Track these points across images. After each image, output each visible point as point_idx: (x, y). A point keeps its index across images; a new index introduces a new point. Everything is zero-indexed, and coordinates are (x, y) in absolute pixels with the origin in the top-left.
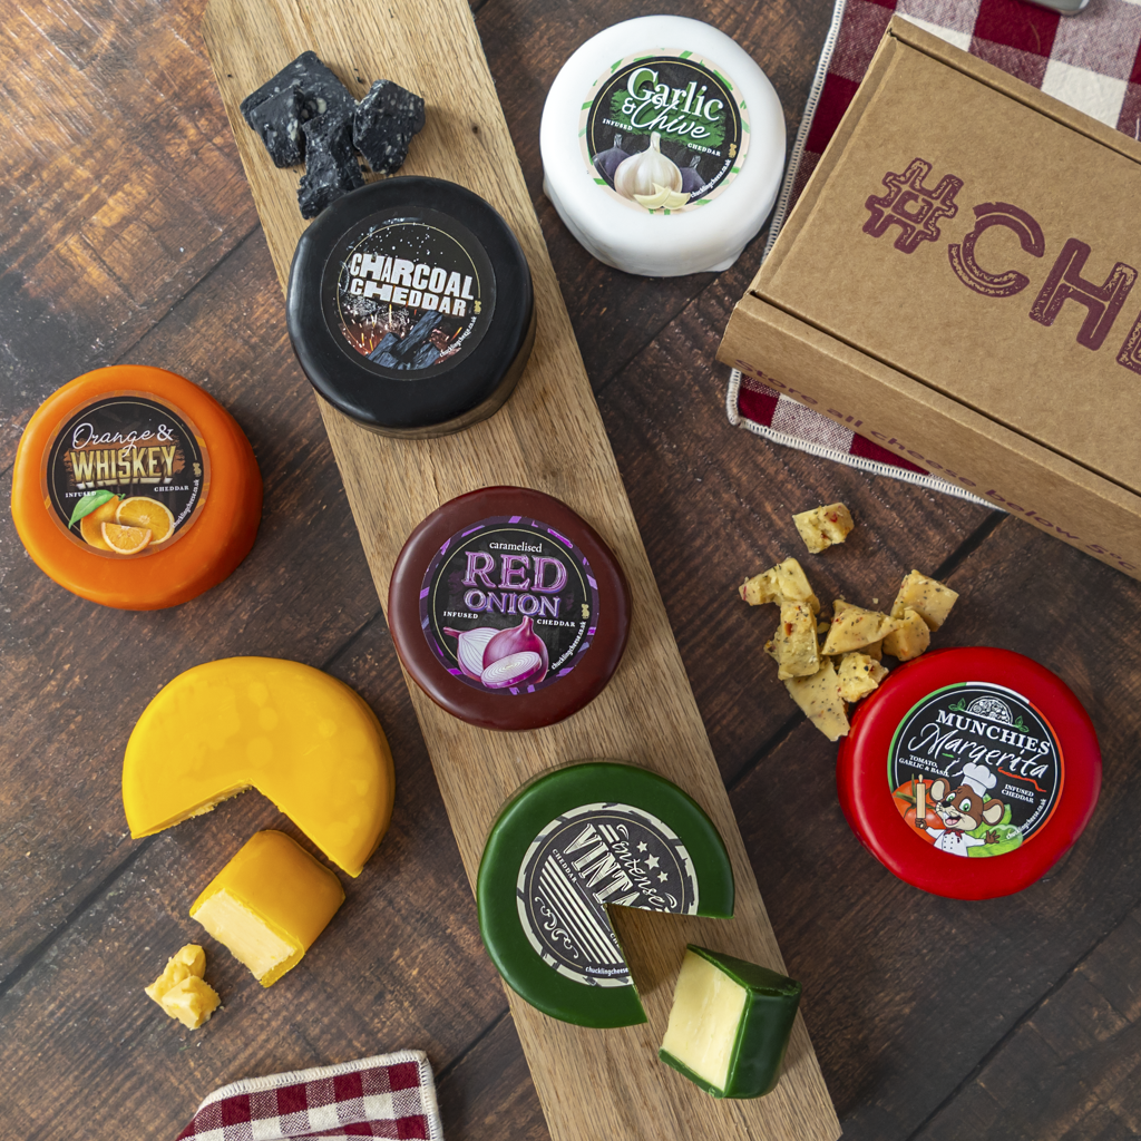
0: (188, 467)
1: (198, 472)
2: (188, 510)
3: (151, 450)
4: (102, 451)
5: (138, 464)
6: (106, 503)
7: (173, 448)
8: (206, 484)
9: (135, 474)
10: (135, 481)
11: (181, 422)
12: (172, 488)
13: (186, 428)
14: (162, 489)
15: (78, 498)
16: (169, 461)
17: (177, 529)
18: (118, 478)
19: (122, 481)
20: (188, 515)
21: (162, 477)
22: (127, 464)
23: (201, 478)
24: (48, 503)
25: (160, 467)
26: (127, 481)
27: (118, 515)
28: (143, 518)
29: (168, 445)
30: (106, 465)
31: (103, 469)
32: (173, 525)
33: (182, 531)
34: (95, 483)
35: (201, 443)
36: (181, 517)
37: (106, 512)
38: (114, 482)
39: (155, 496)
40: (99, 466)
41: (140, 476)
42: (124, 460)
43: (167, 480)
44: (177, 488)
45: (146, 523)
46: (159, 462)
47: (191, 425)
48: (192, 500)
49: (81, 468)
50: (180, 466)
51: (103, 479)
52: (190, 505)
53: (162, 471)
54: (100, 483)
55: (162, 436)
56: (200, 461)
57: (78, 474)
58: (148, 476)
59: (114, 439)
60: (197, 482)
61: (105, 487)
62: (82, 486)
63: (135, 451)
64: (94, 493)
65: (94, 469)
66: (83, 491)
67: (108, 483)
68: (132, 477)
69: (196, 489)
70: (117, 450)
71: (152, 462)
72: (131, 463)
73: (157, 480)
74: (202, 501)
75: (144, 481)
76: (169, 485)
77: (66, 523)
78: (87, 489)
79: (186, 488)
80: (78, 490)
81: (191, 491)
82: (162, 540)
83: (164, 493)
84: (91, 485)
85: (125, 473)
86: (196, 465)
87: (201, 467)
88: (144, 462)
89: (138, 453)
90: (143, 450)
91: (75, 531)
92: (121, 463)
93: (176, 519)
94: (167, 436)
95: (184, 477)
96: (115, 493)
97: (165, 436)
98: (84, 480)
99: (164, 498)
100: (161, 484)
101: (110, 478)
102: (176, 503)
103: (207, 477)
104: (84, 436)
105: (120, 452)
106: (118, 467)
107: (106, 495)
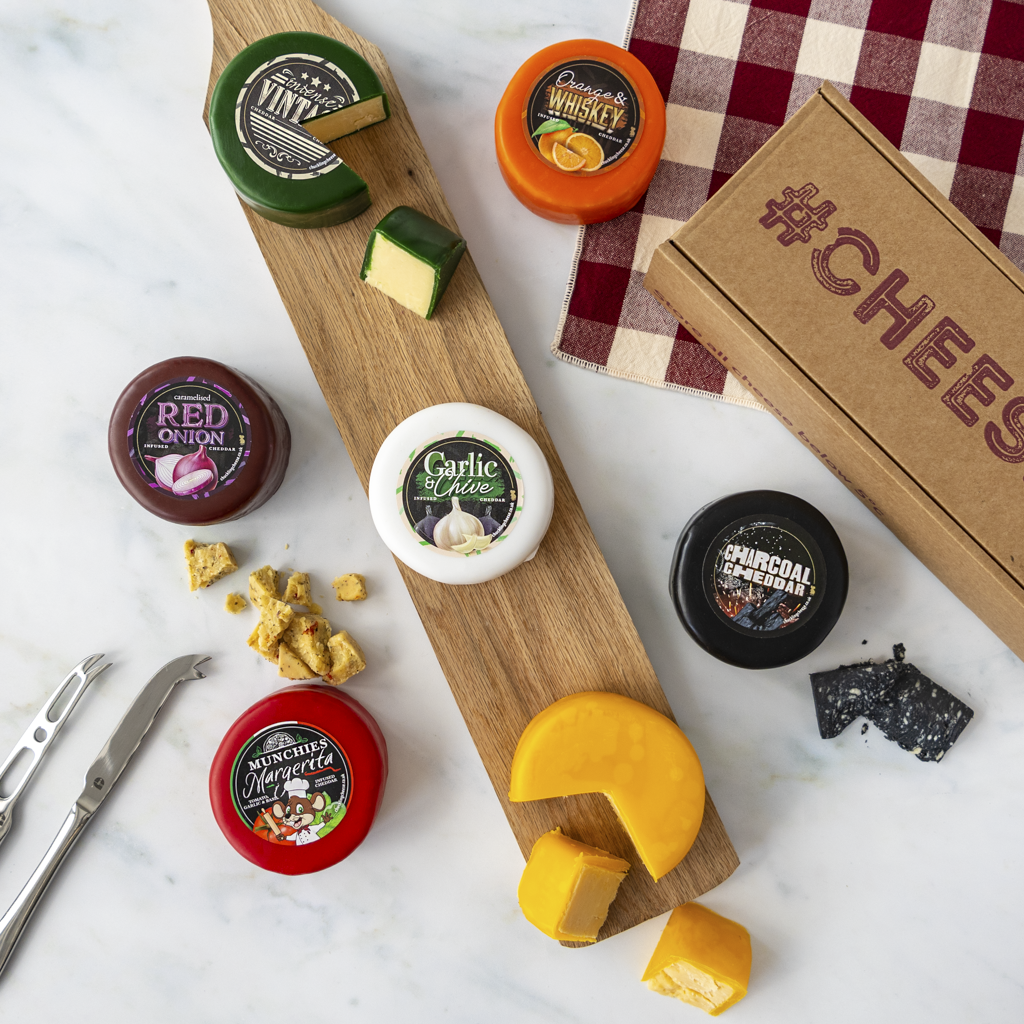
0: (627, 129)
1: (632, 133)
2: (615, 157)
3: (607, 107)
4: (574, 94)
5: (594, 113)
6: (563, 130)
7: (622, 111)
8: (635, 144)
9: (590, 118)
10: (588, 123)
11: (635, 95)
12: (611, 138)
13: (636, 101)
14: (604, 135)
15: (546, 120)
16: (616, 119)
17: (603, 166)
18: (577, 117)
19: (580, 120)
20: (615, 160)
21: (608, 128)
22: (587, 110)
23: (633, 139)
24: (524, 114)
25: (609, 120)
26: (583, 121)
27: (568, 141)
28: (584, 150)
29: (620, 108)
30: (573, 105)
31: (570, 106)
32: (602, 163)
33: (606, 169)
34: (561, 114)
35: (643, 115)
36: (609, 160)
37: (561, 136)
38: (574, 118)
39: (598, 139)
40: (568, 103)
41: (593, 121)
42: (586, 106)
43: (610, 131)
44: (614, 139)
45: (585, 154)
46: (609, 116)
47: (640, 100)
48: (621, 151)
49: (556, 100)
50: (622, 125)
51: (567, 113)
52: (618, 153)
53: (609, 124)
54: (564, 115)
55: (618, 100)
56: (637, 127)
57: (552, 103)
58: (598, 123)
59: (585, 90)
60: (629, 140)
61: (566, 119)
62: (551, 112)
63: (596, 103)
64: (557, 120)
65: (564, 104)
66: (551, 116)
67: (570, 117)
68: (587, 119)
69: (626, 145)
70: (584, 98)
71: (604, 115)
72: (591, 110)
73: (603, 128)
74: (627, 155)
75: (594, 125)
76: (610, 135)
77: (531, 133)
78: (554, 116)
79: (620, 141)
80: (547, 114)
81: (622, 145)
82: (591, 170)
83: (605, 138)
84: (558, 114)
85: (583, 115)
86: (633, 129)
87: (636, 132)
88: (599, 113)
89: (598, 105)
90: (601, 104)
91: (535, 141)
92: (583, 107)
93: (605, 159)
94: (622, 101)
95: (622, 133)
96: (572, 126)
97: (620, 99)
98: (554, 109)
99: (604, 142)
100: (605, 132)
101: (572, 115)
102: (610, 148)
103: (637, 139)
104: (566, 79)
105: (586, 100)
106: (580, 109)
107: (564, 125)
